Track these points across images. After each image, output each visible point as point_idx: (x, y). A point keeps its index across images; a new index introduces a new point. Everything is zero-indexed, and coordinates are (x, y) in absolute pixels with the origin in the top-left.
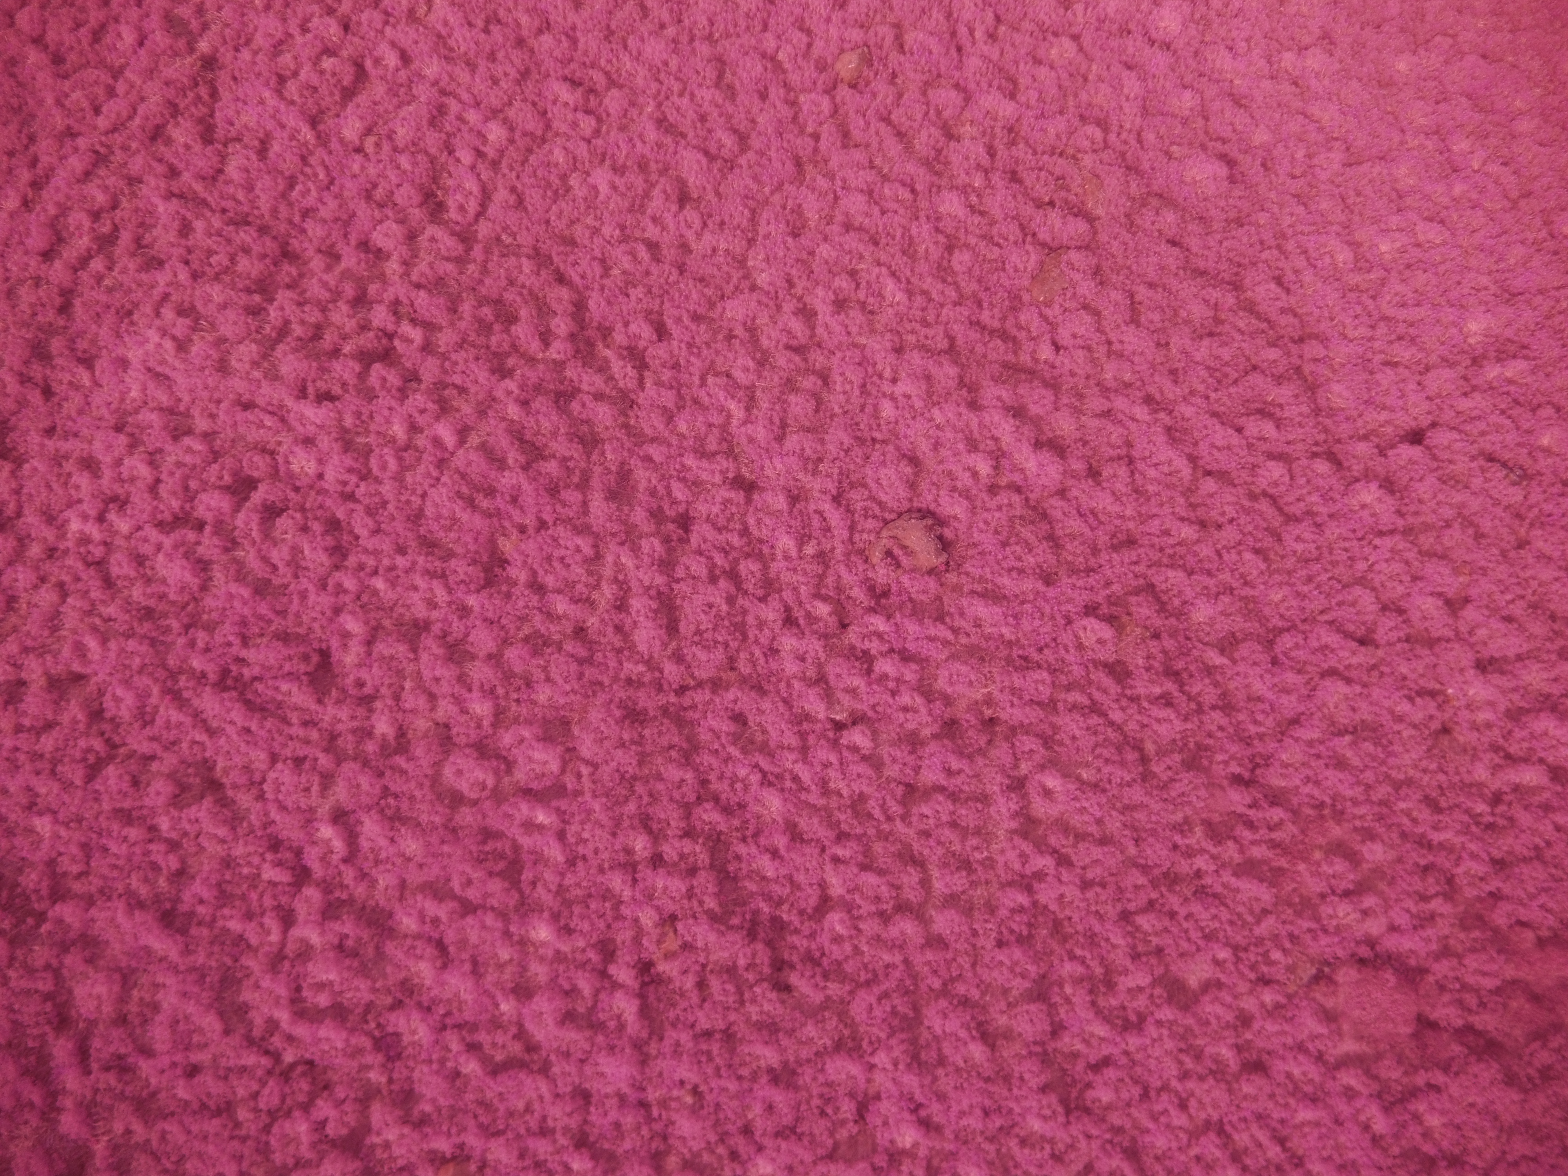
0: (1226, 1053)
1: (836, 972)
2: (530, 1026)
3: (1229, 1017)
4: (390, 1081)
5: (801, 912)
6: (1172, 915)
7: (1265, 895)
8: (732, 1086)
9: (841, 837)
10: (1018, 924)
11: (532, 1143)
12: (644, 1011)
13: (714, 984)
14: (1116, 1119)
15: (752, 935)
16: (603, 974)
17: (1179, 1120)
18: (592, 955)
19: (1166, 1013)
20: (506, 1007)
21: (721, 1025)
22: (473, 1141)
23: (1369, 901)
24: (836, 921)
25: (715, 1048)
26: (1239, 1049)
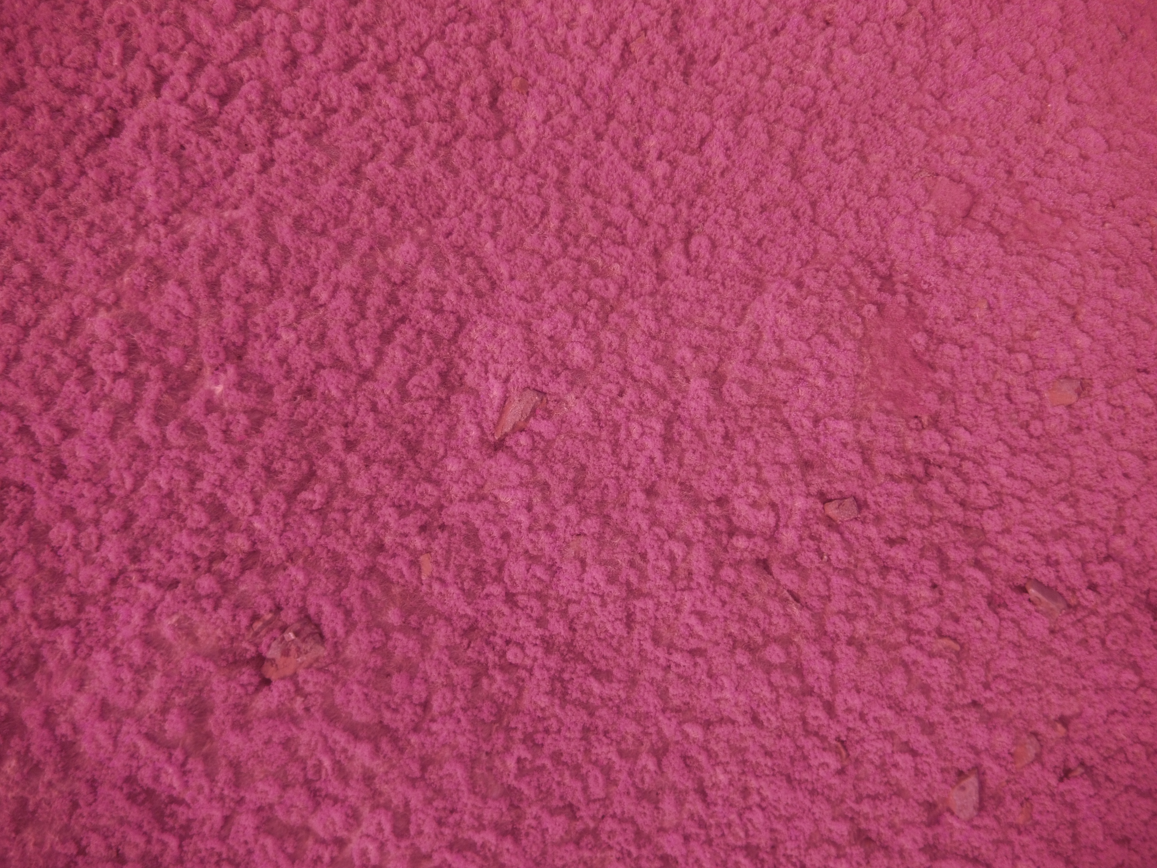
0: (874, 187)
1: (713, 84)
2: (570, 40)
3: (882, 174)
4: (502, 36)
5: (704, 59)
6: (876, 129)
7: (923, 138)
8: (651, 103)
9: (736, 34)
10: (804, 102)
11: (557, 85)
12: (622, 56)
13: (657, 60)
14: (811, 190)
15: (681, 52)
16: (608, 37)
17: (841, 202)
18: (607, 26)
19: (854, 160)
20: (561, 31)
21: (654, 78)
22: (532, 73)
23: (969, 159)
24: (721, 65)
25: (649, 85)
26: (880, 189)
